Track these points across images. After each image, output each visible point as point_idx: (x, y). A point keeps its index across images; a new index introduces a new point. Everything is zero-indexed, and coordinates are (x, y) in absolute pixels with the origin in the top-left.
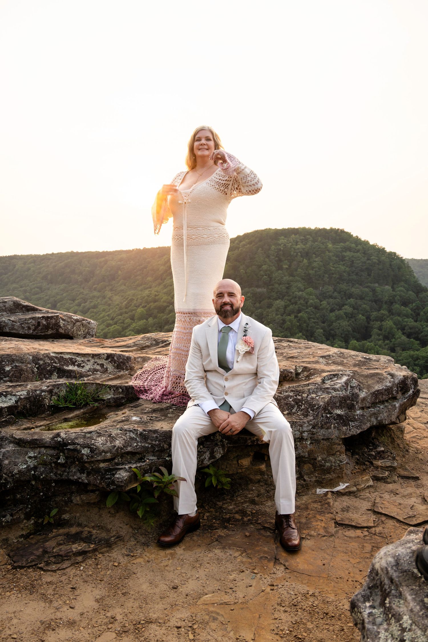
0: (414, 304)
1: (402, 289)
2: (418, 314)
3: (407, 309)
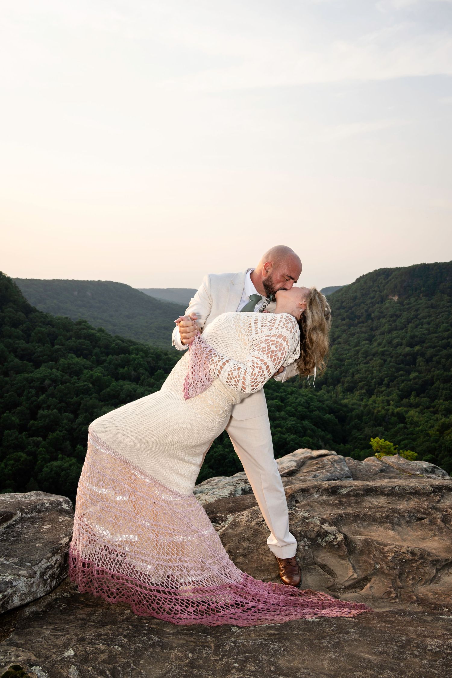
0: (24, 325)
2: (29, 335)
3: (18, 330)
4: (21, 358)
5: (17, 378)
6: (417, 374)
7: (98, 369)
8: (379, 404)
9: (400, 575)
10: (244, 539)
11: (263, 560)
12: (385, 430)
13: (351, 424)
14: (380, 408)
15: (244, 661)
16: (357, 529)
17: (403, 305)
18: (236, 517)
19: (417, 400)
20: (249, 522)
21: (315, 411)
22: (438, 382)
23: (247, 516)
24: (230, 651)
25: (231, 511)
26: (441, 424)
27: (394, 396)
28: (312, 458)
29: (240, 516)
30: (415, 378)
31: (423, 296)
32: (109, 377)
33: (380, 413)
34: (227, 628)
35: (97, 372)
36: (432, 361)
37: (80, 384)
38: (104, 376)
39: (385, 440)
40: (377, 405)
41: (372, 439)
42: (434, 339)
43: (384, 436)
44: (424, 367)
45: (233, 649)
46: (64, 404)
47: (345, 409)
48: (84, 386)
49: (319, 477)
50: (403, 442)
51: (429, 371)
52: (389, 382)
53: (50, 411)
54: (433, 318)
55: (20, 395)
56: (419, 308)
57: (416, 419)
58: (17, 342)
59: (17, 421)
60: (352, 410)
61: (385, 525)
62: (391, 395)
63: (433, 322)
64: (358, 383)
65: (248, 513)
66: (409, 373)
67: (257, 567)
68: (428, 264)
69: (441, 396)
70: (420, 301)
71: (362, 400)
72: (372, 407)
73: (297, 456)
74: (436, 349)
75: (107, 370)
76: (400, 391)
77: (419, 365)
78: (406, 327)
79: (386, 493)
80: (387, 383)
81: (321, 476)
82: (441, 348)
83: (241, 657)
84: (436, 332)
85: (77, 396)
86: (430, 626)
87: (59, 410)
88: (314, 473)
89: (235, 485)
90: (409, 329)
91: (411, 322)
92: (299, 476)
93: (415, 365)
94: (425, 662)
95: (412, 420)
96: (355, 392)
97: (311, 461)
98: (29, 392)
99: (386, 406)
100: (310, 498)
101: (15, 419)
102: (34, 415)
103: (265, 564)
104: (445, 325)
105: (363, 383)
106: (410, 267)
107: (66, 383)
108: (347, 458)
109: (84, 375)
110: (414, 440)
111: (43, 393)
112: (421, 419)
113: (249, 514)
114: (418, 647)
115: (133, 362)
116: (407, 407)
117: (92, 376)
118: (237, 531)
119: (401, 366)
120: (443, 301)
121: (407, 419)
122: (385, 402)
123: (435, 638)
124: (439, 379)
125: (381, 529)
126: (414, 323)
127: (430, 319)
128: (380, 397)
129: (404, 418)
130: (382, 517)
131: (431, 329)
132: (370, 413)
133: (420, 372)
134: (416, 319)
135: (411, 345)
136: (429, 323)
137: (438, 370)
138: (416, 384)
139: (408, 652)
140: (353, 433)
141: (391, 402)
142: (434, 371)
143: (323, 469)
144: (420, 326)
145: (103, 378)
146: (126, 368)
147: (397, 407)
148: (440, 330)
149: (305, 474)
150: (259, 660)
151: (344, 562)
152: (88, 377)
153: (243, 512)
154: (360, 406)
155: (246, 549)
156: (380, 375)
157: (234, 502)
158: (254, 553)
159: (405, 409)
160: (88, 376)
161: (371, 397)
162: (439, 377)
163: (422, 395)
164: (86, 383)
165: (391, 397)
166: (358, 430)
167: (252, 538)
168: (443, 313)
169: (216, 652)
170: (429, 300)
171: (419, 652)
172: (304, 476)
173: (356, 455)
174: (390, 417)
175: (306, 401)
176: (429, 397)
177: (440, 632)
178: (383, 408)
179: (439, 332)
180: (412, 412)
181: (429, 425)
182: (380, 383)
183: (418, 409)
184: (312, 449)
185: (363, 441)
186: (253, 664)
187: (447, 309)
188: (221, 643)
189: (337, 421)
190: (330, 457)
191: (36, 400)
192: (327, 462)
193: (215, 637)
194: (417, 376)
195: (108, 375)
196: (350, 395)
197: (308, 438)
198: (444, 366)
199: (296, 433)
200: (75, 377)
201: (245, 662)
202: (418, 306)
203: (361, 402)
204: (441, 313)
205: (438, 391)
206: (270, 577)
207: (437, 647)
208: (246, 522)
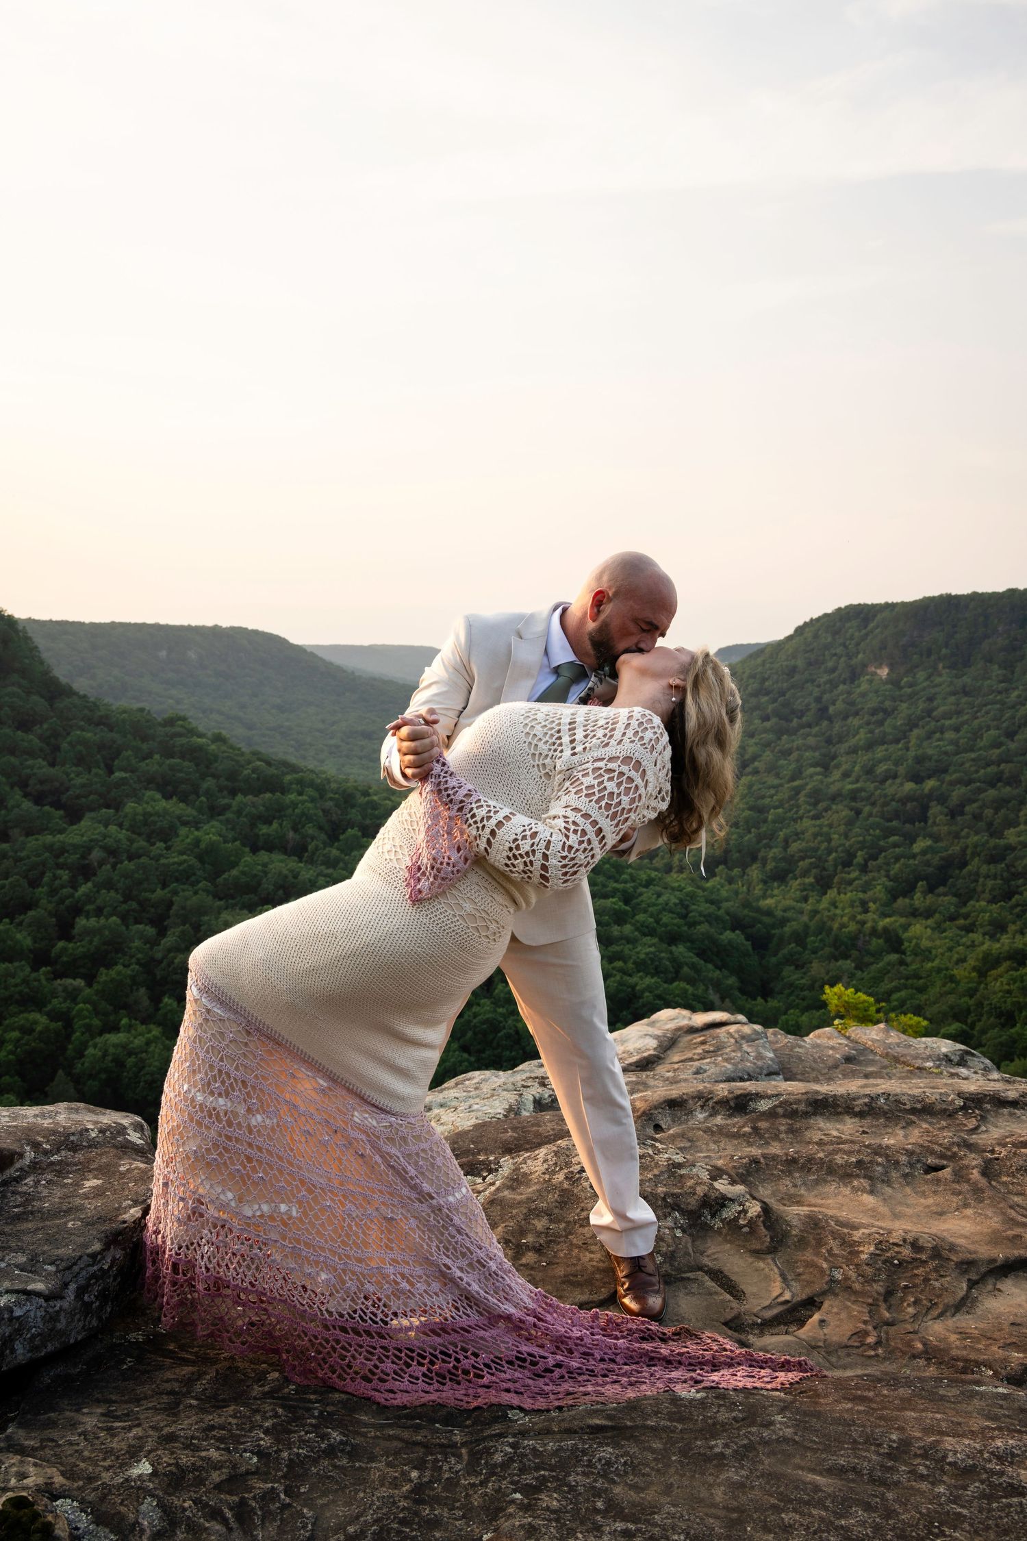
0: (45, 726)
1: (15, 689)
2: (57, 748)
3: (31, 737)
4: (38, 800)
5: (29, 845)
6: (929, 842)
7: (212, 827)
8: (843, 909)
9: (889, 1294)
10: (537, 1213)
11: (580, 1260)
12: (857, 968)
13: (780, 955)
14: (845, 919)
15: (535, 1487)
16: (793, 1191)
17: (901, 688)
18: (521, 1164)
19: (928, 902)
20: (549, 1173)
21: (700, 923)
22: (976, 859)
23: (545, 1161)
24: (505, 1465)
25: (510, 1149)
26: (981, 956)
27: (879, 891)
28: (692, 1030)
29: (529, 1161)
30: (924, 852)
31: (944, 668)
32: (238, 843)
33: (847, 930)
34: (499, 1413)
35: (211, 833)
36: (962, 813)
37: (171, 860)
38: (225, 842)
39: (857, 991)
40: (838, 912)
41: (827, 989)
42: (967, 765)
43: (854, 982)
44: (946, 828)
45: (511, 1460)
46: (134, 905)
47: (766, 919)
48: (180, 864)
49: (709, 1073)
50: (895, 996)
51: (957, 836)
52: (866, 862)
53: (103, 921)
54: (966, 717)
55: (34, 884)
56: (936, 694)
57: (925, 943)
58: (30, 762)
59: (28, 942)
60: (783, 922)
61: (855, 1183)
62: (870, 890)
63: (966, 726)
64: (799, 861)
65: (546, 1155)
66: (912, 840)
67: (565, 1276)
68: (957, 597)
69: (983, 892)
70: (938, 680)
71: (805, 899)
72: (828, 916)
73: (658, 1025)
74: (974, 786)
75: (233, 829)
76: (891, 880)
77: (934, 823)
78: (905, 737)
79: (857, 1109)
80: (863, 862)
81: (712, 1070)
82: (983, 785)
83: (528, 1479)
84: (972, 750)
85: (164, 886)
86: (954, 1409)
87: (124, 918)
88: (697, 1063)
89: (519, 1090)
90: (913, 741)
91: (916, 726)
92: (662, 1070)
93: (926, 822)
94: (942, 1490)
95: (917, 945)
96: (791, 882)
97: (689, 1037)
98: (55, 877)
99: (860, 914)
100: (687, 1121)
101: (24, 938)
102: (65, 930)
103: (585, 1269)
104: (993, 732)
105: (808, 861)
106: (915, 602)
107: (139, 857)
108: (771, 1030)
109: (181, 838)
110: (921, 990)
111: (87, 880)
112: (938, 943)
113: (549, 1157)
114: (925, 1456)
115: (290, 811)
116: (906, 917)
117: (197, 842)
118: (521, 1194)
119: (895, 823)
120: (989, 679)
121: (906, 944)
122: (857, 903)
123: (963, 1435)
124: (979, 855)
125: (846, 1191)
126: (923, 727)
127: (960, 719)
128: (845, 894)
129: (900, 941)
130: (847, 1164)
131: (962, 741)
132: (823, 929)
133: (936, 838)
134: (928, 719)
135: (917, 779)
136: (957, 729)
137: (977, 833)
138: (928, 864)
139: (904, 1468)
140: (784, 973)
141: (871, 904)
142: (967, 837)
143: (717, 1056)
144: (938, 735)
145: (222, 845)
146: (275, 825)
147: (884, 915)
148: (982, 744)
149: (676, 1066)
150: (569, 1486)
151: (761, 1265)
152: (189, 844)
153: (537, 1152)
154: (802, 913)
155: (543, 1236)
156: (847, 844)
157: (518, 1128)
158: (559, 1243)
159: (903, 920)
160: (188, 840)
161: (825, 893)
162: (979, 849)
163: (941, 889)
164: (185, 857)
165: (870, 893)
166: (797, 967)
167: (556, 1211)
168: (989, 707)
169: (471, 1470)
170: (957, 677)
171: (927, 1467)
172: (675, 1070)
173: (790, 1023)
174: (867, 938)
175: (681, 900)
176: (955, 895)
177: (977, 1423)
178: (853, 918)
179: (980, 749)
180: (919, 929)
181: (956, 957)
182: (847, 863)
183: (930, 922)
184: (694, 1010)
185: (806, 993)
186: (555, 1495)
187: (999, 697)
188: (484, 1448)
189: (750, 948)
190: (732, 1028)
191: (72, 896)
192: (726, 1040)
193: (472, 1434)
194: (930, 847)
195: (235, 840)
196: (778, 888)
197: (683, 985)
198: (990, 824)
199: (657, 972)
200: (162, 845)
201: (537, 1489)
202: (933, 691)
203: (804, 905)
204: (985, 705)
205: (977, 881)
206: (595, 1298)
207: (968, 1456)
208: (544, 1173)
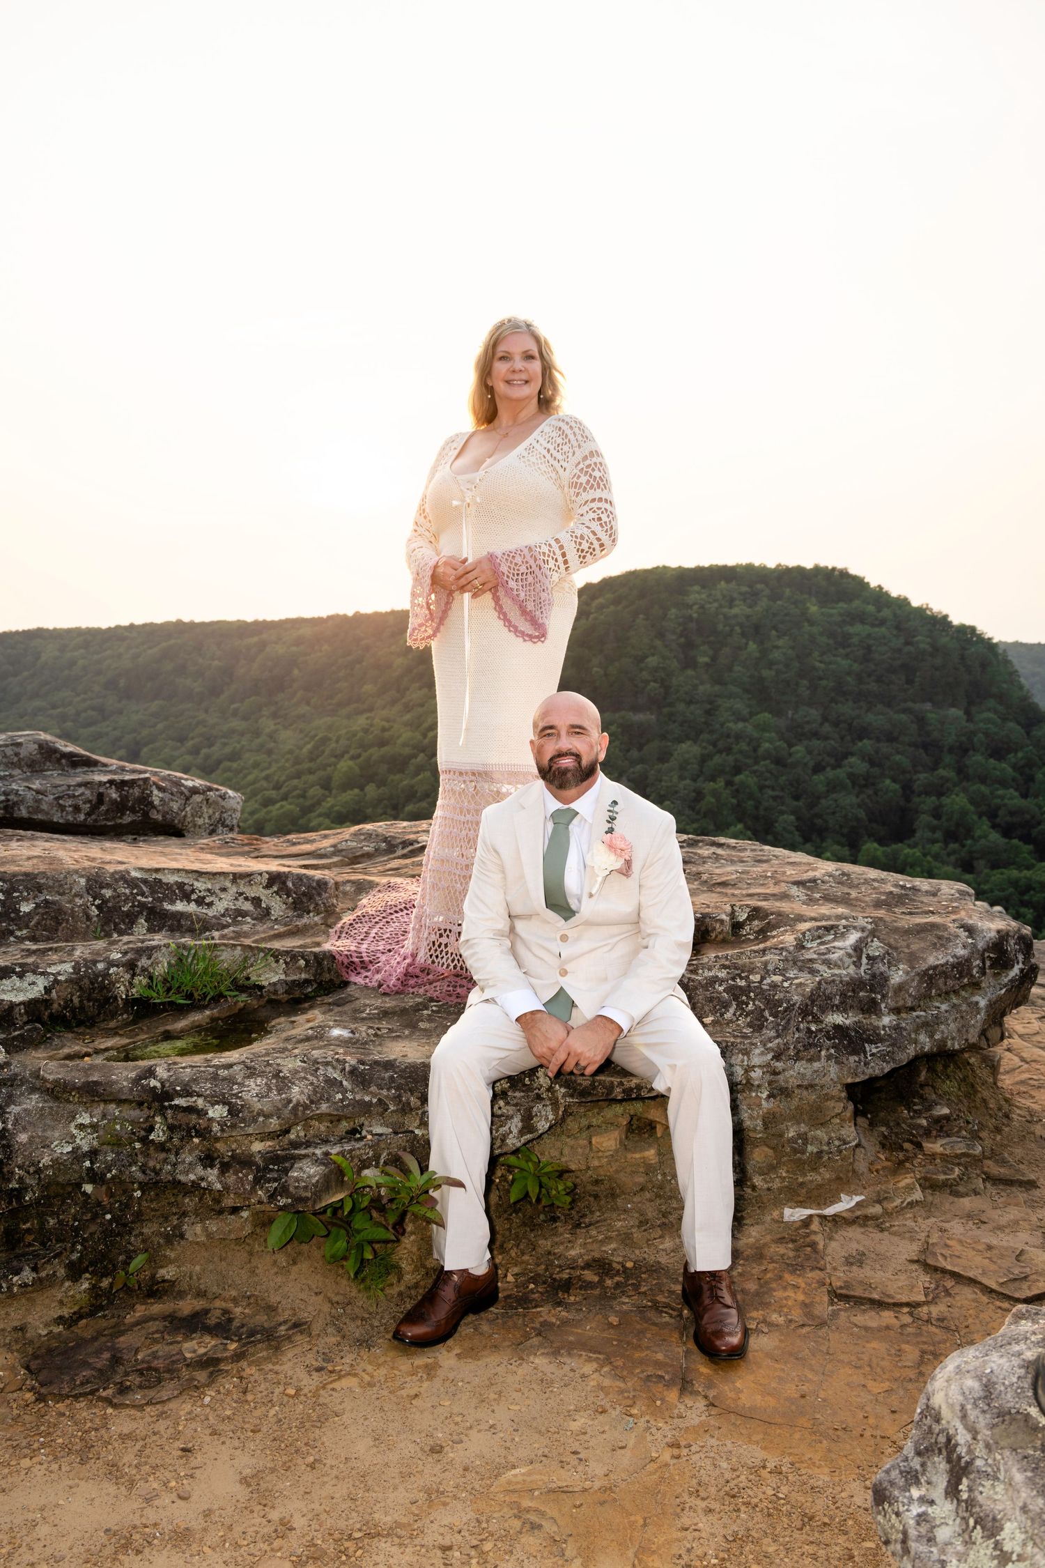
1: (991, 715)
2: (1031, 779)
3: (1004, 765)
4: (1007, 832)
58: (1000, 792)
